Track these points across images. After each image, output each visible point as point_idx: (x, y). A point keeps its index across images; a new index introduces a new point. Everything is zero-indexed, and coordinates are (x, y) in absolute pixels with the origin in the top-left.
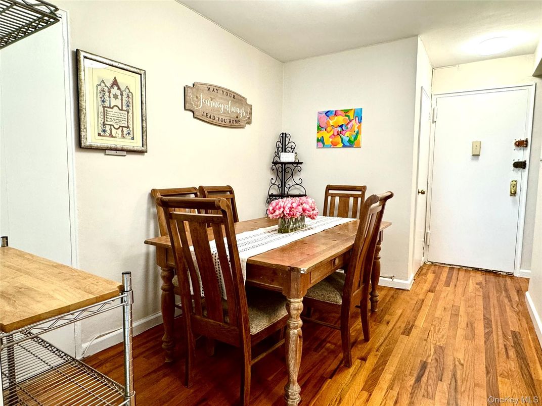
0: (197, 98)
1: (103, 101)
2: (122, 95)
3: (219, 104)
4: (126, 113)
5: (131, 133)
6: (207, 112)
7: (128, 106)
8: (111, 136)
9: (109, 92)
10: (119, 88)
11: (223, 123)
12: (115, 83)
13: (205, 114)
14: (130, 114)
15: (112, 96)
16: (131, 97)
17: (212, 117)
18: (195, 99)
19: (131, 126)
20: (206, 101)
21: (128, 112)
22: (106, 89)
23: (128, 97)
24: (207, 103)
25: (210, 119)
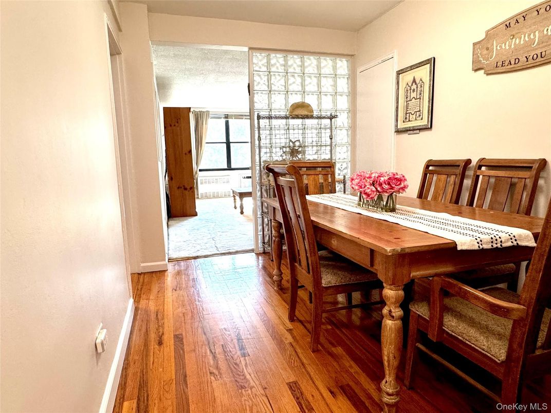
0: (487, 49)
1: (407, 98)
2: (417, 87)
3: (529, 35)
4: (419, 100)
5: (421, 115)
6: (504, 58)
7: (420, 94)
8: (409, 121)
9: (410, 89)
10: (416, 84)
11: (539, 59)
12: (414, 81)
13: (500, 64)
14: (422, 100)
15: (412, 91)
16: (423, 86)
17: (513, 62)
18: (485, 52)
19: (421, 109)
20: (503, 45)
21: (420, 99)
22: (409, 88)
23: (421, 87)
24: (504, 47)
25: (510, 66)
